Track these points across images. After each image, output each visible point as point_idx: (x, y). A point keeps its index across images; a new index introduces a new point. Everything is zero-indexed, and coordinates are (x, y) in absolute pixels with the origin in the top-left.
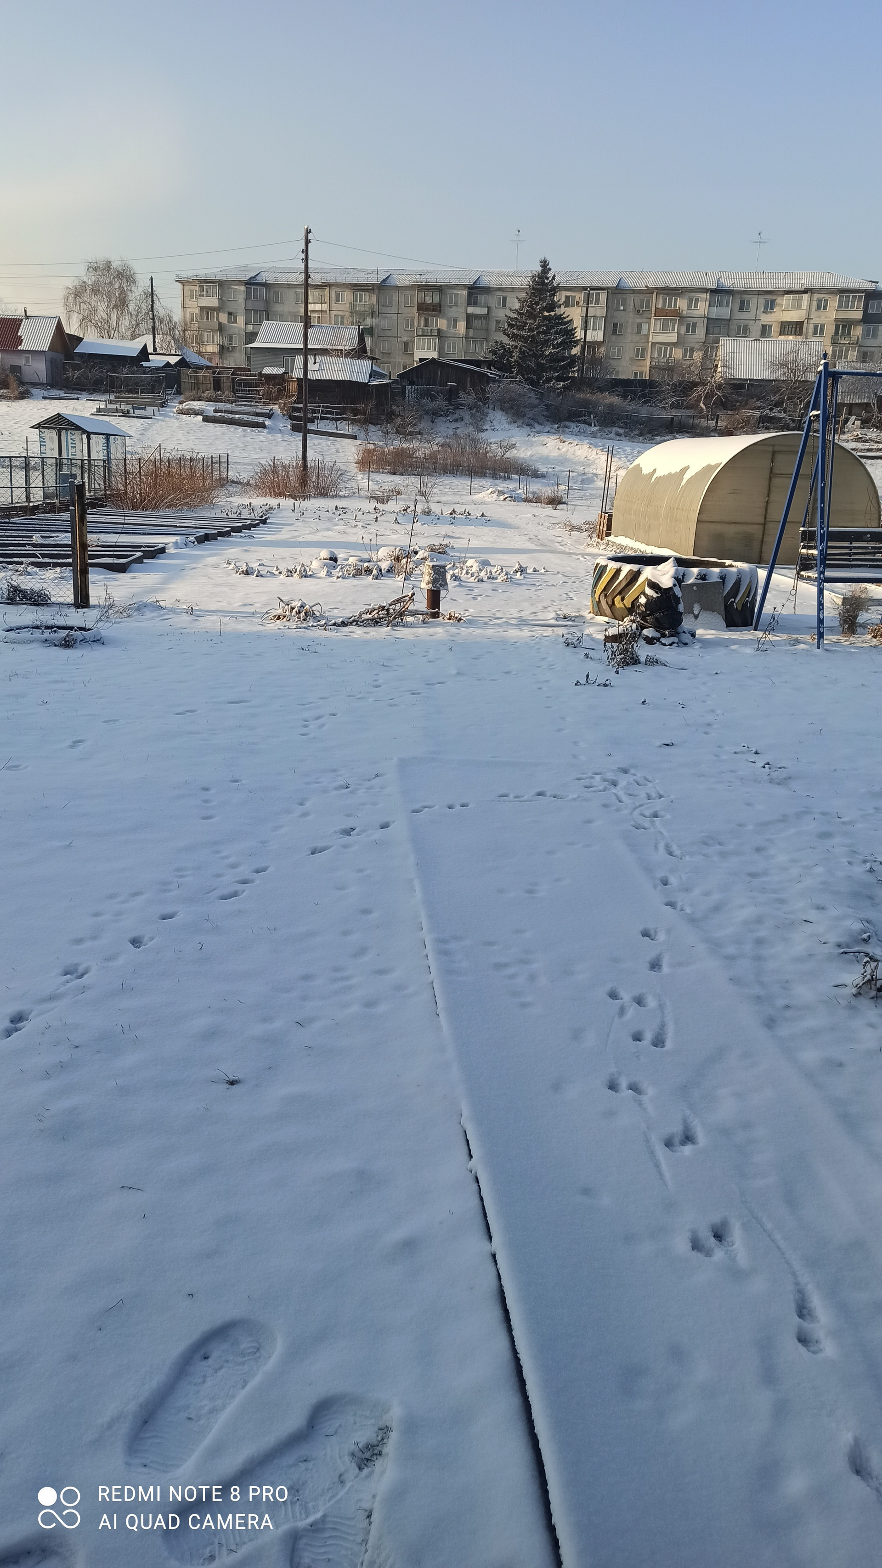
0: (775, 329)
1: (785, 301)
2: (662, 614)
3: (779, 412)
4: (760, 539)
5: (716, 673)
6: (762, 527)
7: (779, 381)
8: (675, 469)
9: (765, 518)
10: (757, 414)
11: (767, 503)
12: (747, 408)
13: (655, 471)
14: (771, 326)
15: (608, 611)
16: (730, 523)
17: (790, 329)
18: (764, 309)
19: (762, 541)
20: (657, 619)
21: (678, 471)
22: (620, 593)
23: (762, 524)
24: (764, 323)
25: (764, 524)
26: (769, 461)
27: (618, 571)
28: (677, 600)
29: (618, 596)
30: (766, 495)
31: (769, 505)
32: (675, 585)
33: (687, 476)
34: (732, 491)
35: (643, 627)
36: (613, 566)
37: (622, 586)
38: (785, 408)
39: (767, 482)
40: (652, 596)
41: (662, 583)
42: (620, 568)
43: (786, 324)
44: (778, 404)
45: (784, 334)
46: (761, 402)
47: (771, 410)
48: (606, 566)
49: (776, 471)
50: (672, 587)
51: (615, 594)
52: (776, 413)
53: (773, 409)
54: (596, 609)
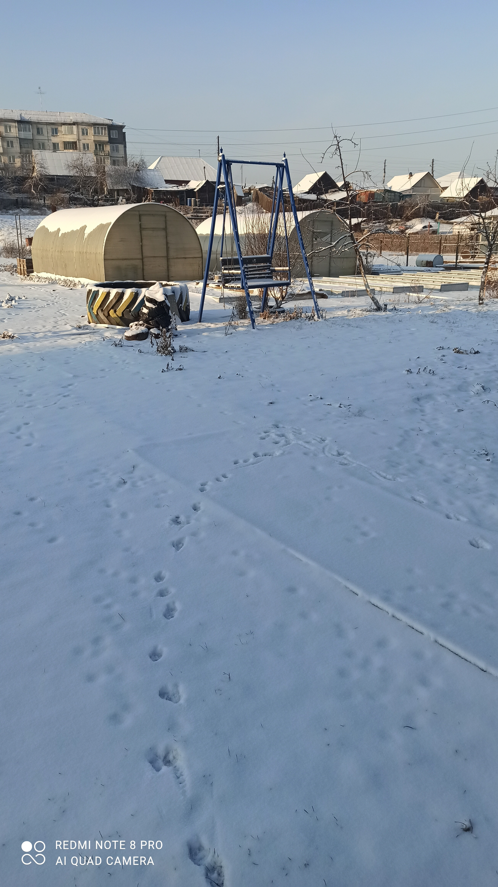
0: (61, 146)
1: (63, 129)
2: (159, 318)
3: (79, 194)
4: (142, 268)
5: (226, 352)
6: (141, 261)
7: (75, 176)
8: (77, 227)
9: (142, 255)
10: (67, 196)
11: (142, 246)
12: (60, 192)
13: (59, 230)
14: (58, 144)
15: (106, 320)
16: (123, 259)
17: (69, 146)
18: (52, 134)
19: (143, 269)
20: (156, 322)
21: (79, 229)
22: (112, 308)
23: (141, 259)
24: (54, 142)
25: (142, 259)
26: (138, 221)
27: (108, 294)
28: (168, 308)
29: (112, 310)
30: (140, 242)
31: (143, 247)
32: (165, 299)
33: (87, 232)
34: (121, 240)
35: (149, 329)
36: (102, 291)
37: (113, 303)
38: (82, 192)
39: (139, 233)
40: (152, 308)
41: (157, 299)
42: (109, 291)
43: (66, 143)
44: (77, 190)
45: (67, 149)
46: (67, 189)
47: (74, 193)
48: (98, 291)
49: (143, 227)
50: (164, 300)
51: (109, 309)
52: (77, 195)
53: (75, 193)
54: (96, 320)
